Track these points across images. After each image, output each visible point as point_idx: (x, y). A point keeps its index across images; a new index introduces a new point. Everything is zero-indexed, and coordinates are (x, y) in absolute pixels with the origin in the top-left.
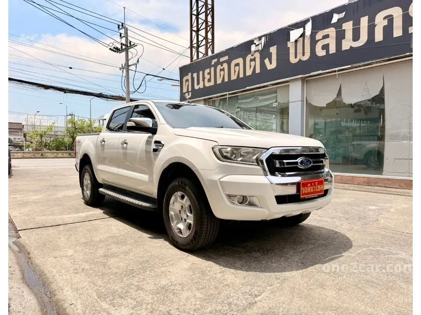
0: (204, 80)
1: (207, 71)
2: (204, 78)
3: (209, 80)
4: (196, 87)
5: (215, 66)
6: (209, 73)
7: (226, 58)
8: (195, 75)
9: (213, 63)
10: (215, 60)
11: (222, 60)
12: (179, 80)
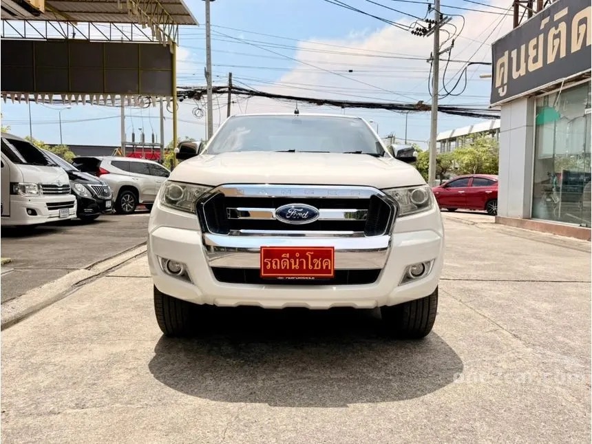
0: (526, 61)
1: (533, 42)
2: (527, 56)
3: (535, 60)
4: (515, 75)
5: (546, 32)
6: (536, 47)
7: (564, 12)
8: (514, 53)
9: (542, 27)
10: (546, 20)
11: (557, 17)
12: (491, 62)
